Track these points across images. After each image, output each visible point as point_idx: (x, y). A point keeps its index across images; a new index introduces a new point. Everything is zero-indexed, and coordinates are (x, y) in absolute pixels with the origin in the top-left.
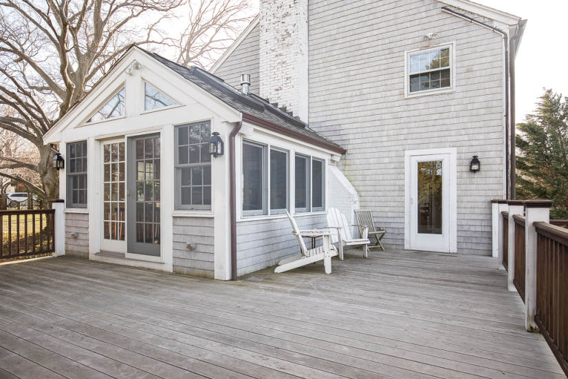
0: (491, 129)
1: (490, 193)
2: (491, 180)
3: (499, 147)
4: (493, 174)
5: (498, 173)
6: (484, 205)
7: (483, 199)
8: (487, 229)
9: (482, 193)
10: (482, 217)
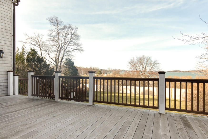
0: (7, 40)
1: (6, 68)
2: (7, 62)
3: (10, 48)
4: (8, 59)
5: (10, 59)
6: (4, 73)
7: (4, 70)
8: (6, 84)
9: (3, 68)
10: (3, 79)
